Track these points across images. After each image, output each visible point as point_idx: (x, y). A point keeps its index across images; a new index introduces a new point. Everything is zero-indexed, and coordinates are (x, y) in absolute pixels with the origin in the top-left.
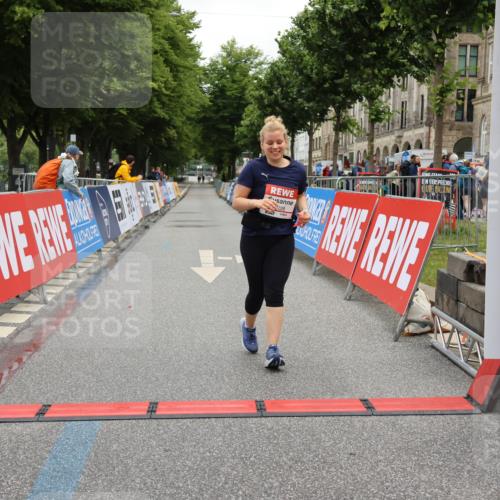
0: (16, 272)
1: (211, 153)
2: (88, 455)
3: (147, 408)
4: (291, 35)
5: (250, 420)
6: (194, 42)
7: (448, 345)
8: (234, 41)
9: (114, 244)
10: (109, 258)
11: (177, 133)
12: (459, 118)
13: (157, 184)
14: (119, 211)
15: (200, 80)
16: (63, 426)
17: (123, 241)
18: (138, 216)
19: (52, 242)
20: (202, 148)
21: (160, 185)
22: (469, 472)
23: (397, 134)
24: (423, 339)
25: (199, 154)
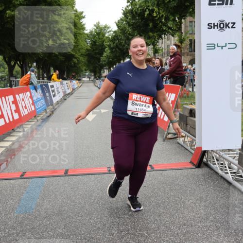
0: (11, 120)
1: (92, 68)
2: (41, 191)
3: (64, 172)
4: (121, 19)
5: (105, 175)
6: (83, 24)
7: (184, 142)
8: (99, 23)
9: (52, 107)
10: (50, 113)
11: (78, 60)
12: (191, 51)
13: (69, 82)
14: (53, 93)
15: (86, 39)
16: (31, 180)
17: (56, 105)
18: (62, 95)
19: (26, 107)
20: (88, 66)
21: (71, 82)
22: (190, 191)
23: (166, 58)
24: (175, 140)
25: (87, 69)
